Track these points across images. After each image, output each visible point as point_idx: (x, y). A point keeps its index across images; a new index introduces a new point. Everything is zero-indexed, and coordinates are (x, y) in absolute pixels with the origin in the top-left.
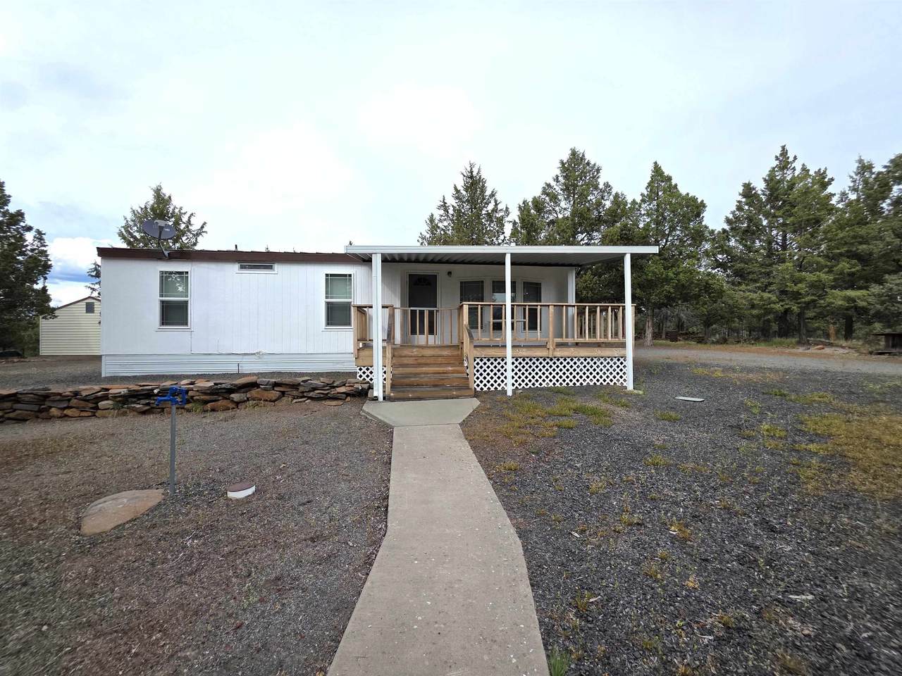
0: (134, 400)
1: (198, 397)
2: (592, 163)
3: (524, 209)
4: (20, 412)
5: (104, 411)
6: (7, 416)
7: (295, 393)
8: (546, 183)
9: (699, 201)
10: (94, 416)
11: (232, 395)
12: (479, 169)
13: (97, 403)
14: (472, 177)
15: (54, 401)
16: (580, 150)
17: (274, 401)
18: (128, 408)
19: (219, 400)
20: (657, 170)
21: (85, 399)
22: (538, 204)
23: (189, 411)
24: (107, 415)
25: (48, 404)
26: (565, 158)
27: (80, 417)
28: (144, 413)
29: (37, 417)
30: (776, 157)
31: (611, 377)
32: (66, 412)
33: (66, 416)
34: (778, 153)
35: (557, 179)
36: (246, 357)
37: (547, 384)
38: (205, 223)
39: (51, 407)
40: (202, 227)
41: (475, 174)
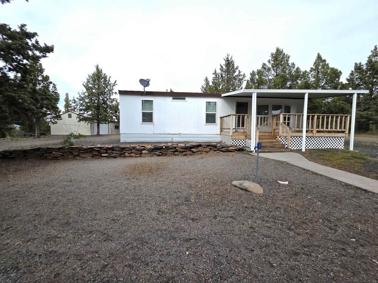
0: (156, 150)
1: (180, 150)
2: (286, 54)
3: (253, 74)
4: (115, 154)
5: (145, 155)
6: (110, 155)
7: (215, 149)
8: (263, 63)
9: (339, 71)
10: (141, 156)
11: (192, 149)
12: (232, 57)
13: (141, 152)
14: (228, 61)
15: (126, 150)
16: (281, 48)
17: (208, 152)
18: (153, 154)
19: (187, 151)
20: (319, 57)
21: (138, 150)
22: (259, 72)
23: (176, 155)
24: (146, 156)
25: (124, 151)
26: (274, 51)
27: (136, 156)
28: (159, 156)
29: (120, 156)
30: (372, 51)
31: (337, 145)
32: (131, 154)
33: (131, 156)
34: (373, 49)
35: (269, 62)
36: (174, 135)
37: (311, 147)
38: (116, 81)
39: (125, 153)
40: (115, 82)
41: (229, 59)
